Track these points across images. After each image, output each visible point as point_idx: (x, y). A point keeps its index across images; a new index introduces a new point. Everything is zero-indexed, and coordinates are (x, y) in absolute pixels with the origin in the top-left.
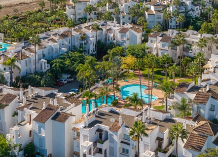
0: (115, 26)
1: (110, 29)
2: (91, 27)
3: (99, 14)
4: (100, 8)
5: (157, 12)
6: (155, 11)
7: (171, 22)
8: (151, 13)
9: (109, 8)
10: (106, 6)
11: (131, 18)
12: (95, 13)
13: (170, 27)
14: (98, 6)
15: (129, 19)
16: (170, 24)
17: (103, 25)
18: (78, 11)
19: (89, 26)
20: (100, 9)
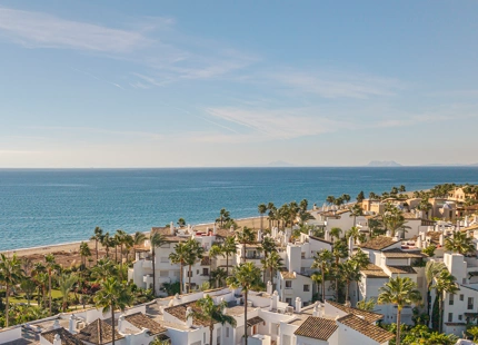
0: (274, 310)
1: (258, 320)
2: (188, 311)
3: (214, 274)
4: (219, 258)
5: (397, 271)
6: (389, 266)
7: (451, 303)
8: (376, 273)
9: (245, 258)
10: (235, 251)
11: (311, 288)
12: (205, 271)
13: (446, 319)
14: (216, 252)
15: (306, 288)
16: (447, 309)
17: (231, 304)
18: (160, 266)
19: (184, 305)
20: (220, 260)
